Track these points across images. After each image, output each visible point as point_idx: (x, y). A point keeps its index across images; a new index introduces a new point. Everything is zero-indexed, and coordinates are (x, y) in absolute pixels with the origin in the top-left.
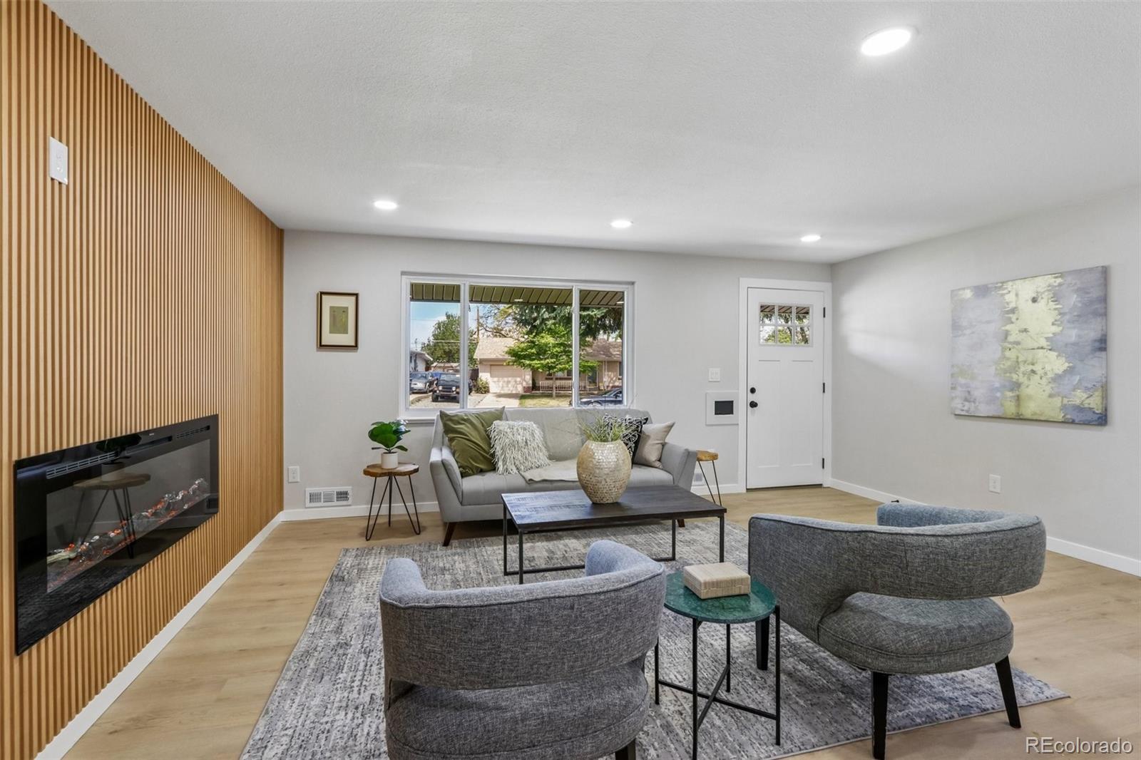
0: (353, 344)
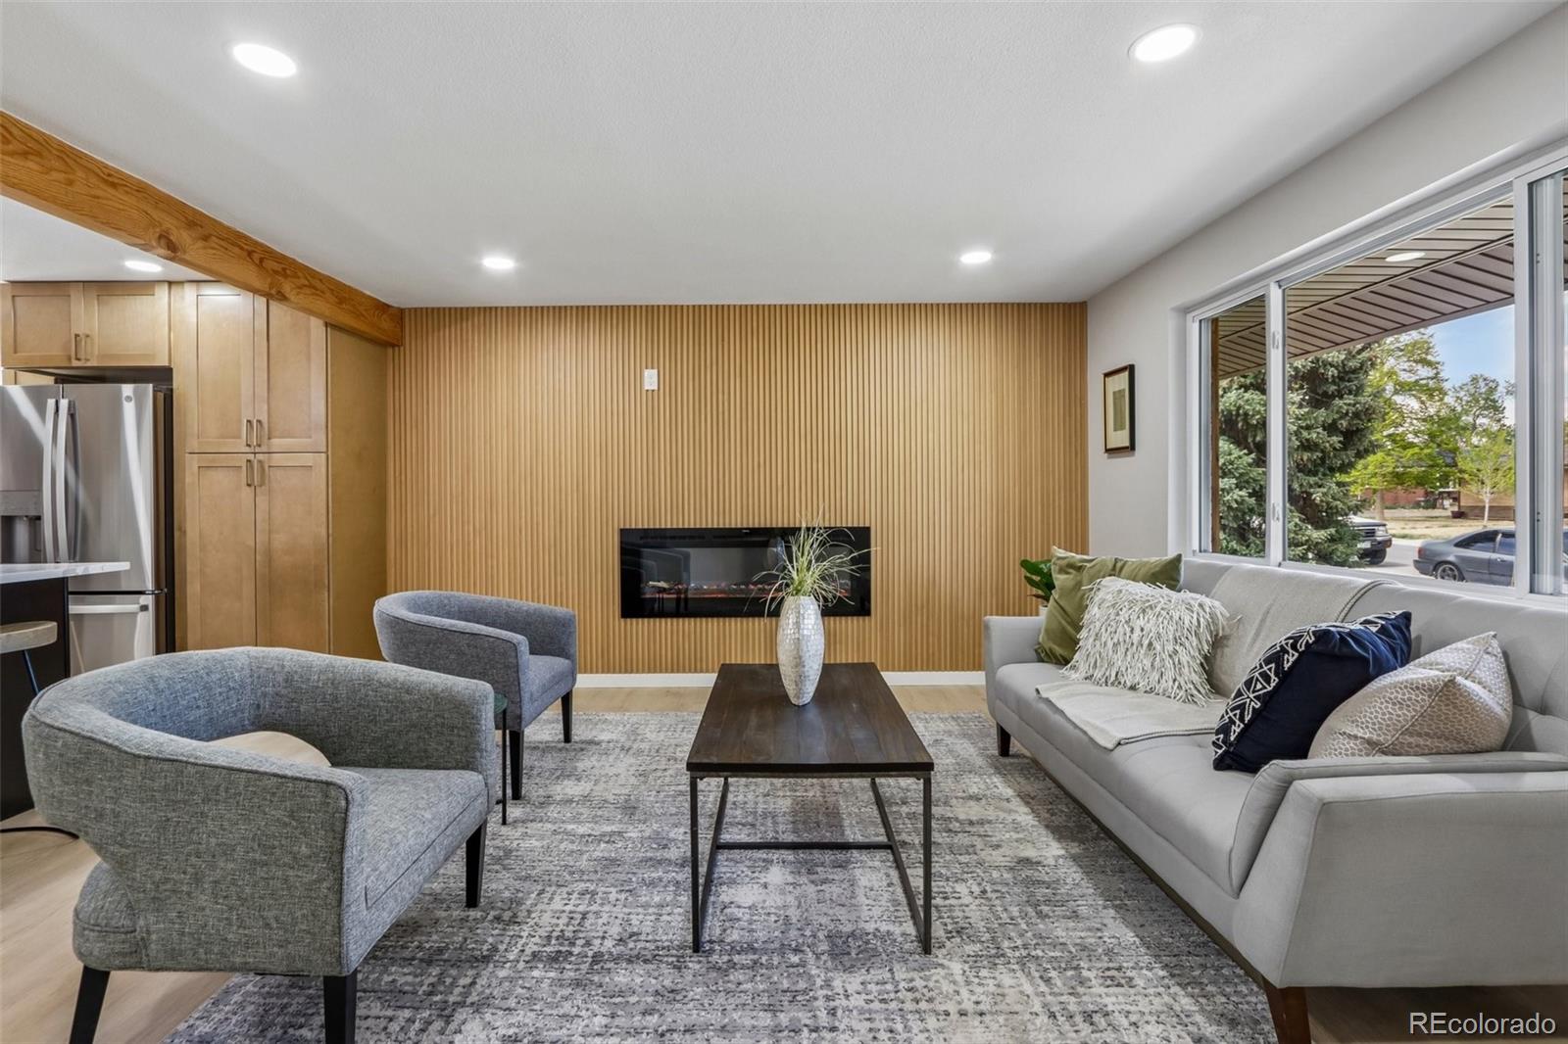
0: (1127, 444)
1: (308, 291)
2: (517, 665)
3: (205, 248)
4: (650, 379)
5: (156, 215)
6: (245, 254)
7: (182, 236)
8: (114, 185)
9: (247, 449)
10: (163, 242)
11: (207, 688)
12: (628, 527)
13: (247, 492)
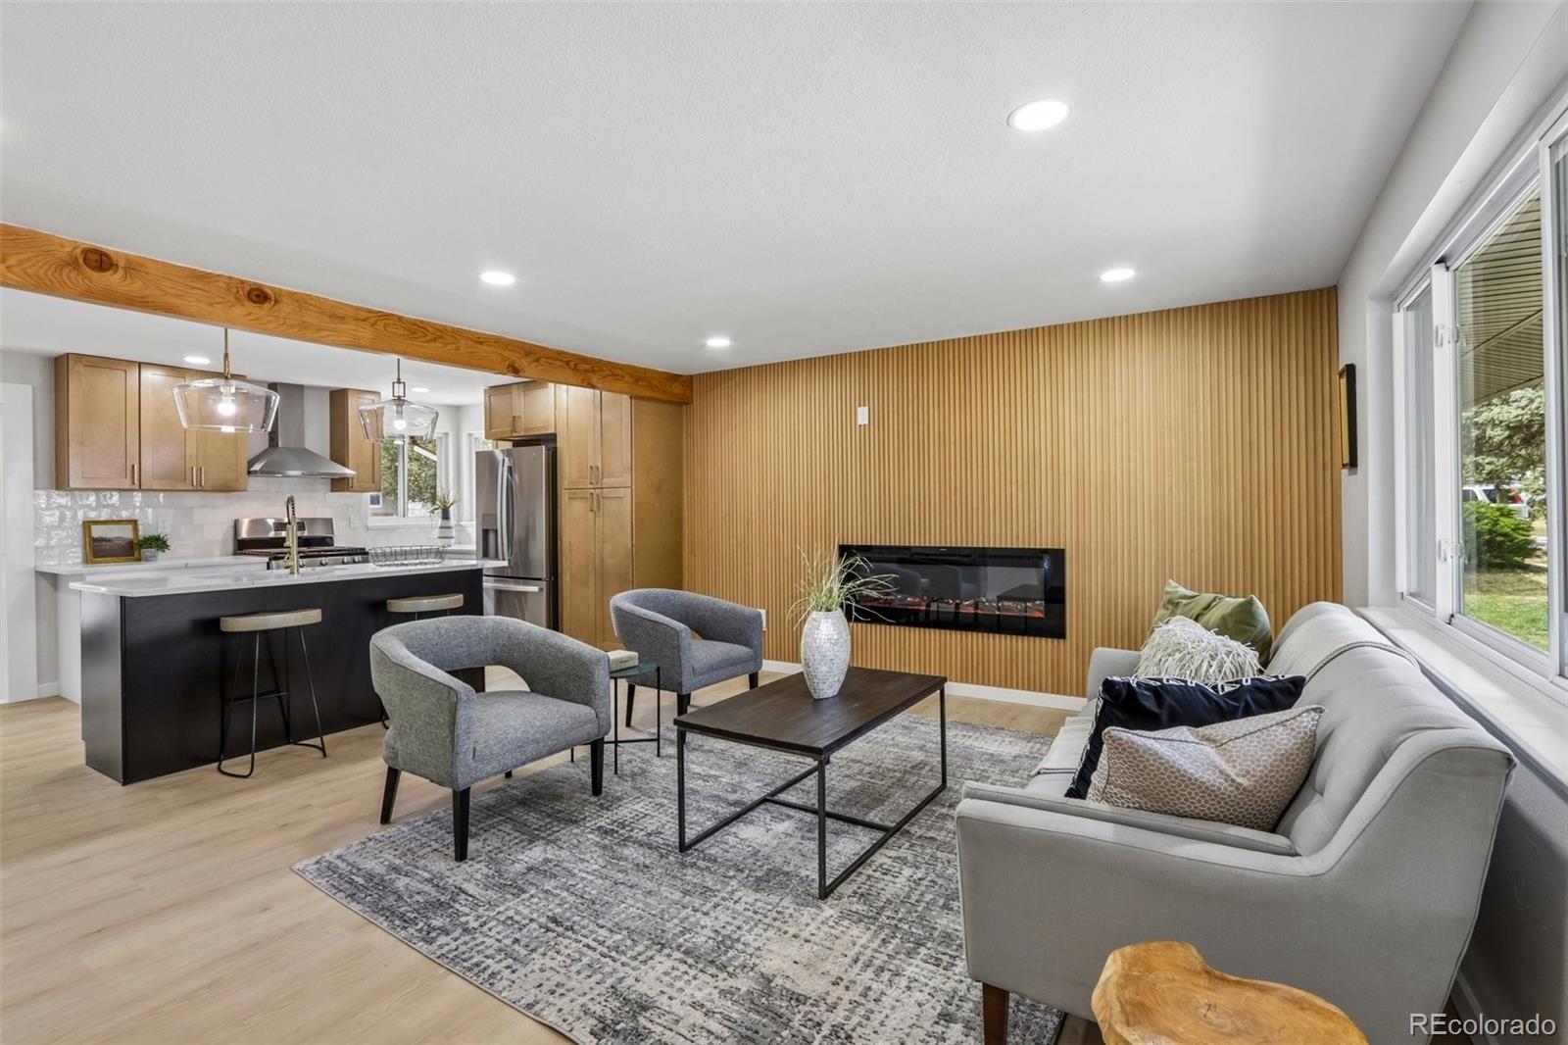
1: (610, 378)
2: (679, 647)
3: (536, 366)
4: (863, 416)
5: (505, 353)
6: (564, 364)
7: (523, 363)
8: (481, 343)
9: (591, 486)
10: (510, 369)
11: (468, 636)
12: (845, 543)
13: (591, 514)
